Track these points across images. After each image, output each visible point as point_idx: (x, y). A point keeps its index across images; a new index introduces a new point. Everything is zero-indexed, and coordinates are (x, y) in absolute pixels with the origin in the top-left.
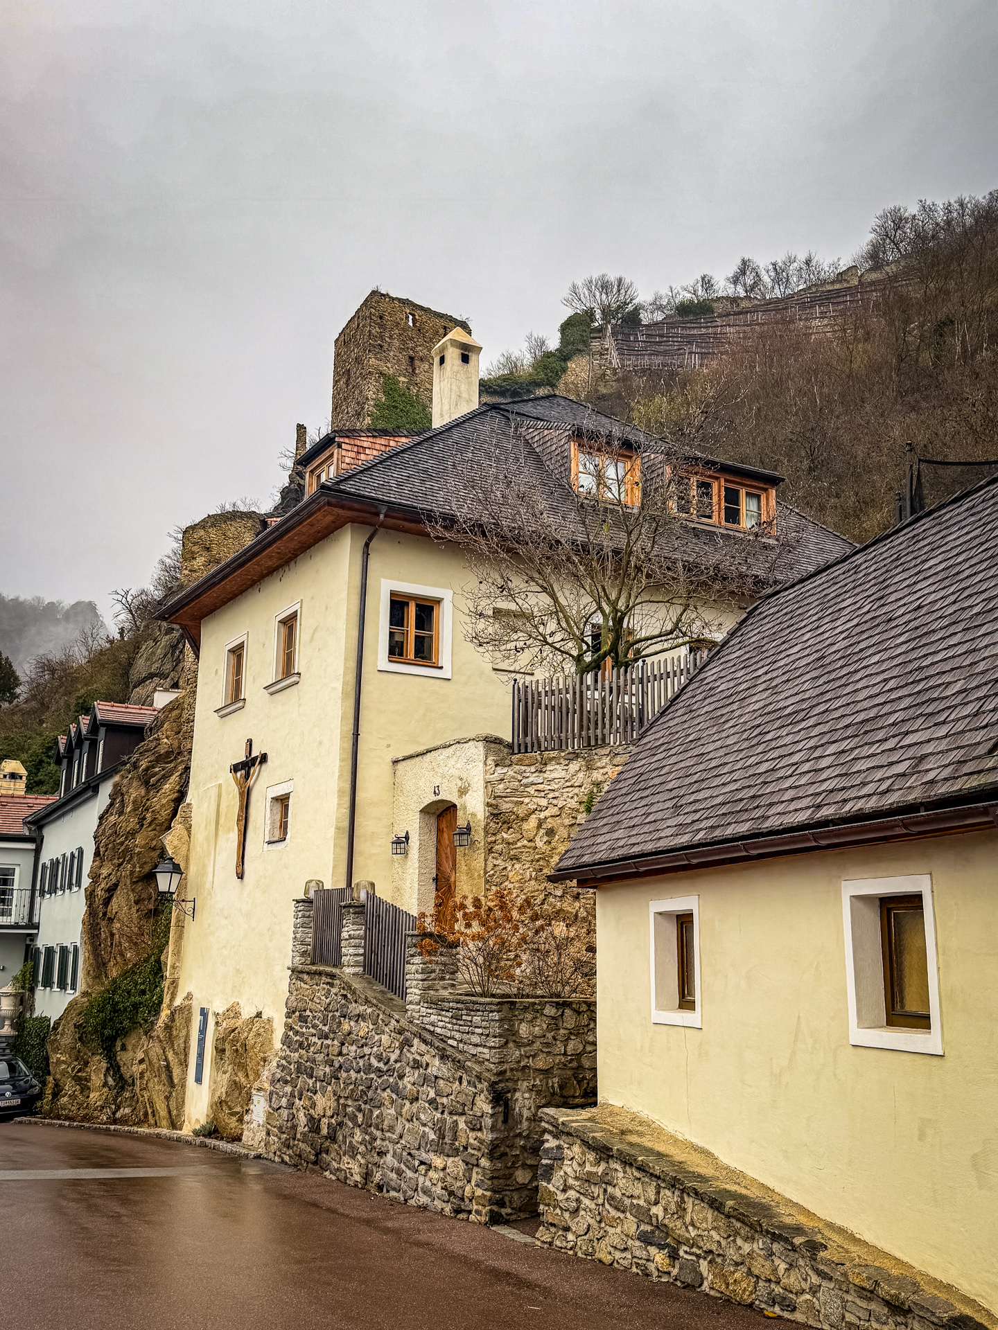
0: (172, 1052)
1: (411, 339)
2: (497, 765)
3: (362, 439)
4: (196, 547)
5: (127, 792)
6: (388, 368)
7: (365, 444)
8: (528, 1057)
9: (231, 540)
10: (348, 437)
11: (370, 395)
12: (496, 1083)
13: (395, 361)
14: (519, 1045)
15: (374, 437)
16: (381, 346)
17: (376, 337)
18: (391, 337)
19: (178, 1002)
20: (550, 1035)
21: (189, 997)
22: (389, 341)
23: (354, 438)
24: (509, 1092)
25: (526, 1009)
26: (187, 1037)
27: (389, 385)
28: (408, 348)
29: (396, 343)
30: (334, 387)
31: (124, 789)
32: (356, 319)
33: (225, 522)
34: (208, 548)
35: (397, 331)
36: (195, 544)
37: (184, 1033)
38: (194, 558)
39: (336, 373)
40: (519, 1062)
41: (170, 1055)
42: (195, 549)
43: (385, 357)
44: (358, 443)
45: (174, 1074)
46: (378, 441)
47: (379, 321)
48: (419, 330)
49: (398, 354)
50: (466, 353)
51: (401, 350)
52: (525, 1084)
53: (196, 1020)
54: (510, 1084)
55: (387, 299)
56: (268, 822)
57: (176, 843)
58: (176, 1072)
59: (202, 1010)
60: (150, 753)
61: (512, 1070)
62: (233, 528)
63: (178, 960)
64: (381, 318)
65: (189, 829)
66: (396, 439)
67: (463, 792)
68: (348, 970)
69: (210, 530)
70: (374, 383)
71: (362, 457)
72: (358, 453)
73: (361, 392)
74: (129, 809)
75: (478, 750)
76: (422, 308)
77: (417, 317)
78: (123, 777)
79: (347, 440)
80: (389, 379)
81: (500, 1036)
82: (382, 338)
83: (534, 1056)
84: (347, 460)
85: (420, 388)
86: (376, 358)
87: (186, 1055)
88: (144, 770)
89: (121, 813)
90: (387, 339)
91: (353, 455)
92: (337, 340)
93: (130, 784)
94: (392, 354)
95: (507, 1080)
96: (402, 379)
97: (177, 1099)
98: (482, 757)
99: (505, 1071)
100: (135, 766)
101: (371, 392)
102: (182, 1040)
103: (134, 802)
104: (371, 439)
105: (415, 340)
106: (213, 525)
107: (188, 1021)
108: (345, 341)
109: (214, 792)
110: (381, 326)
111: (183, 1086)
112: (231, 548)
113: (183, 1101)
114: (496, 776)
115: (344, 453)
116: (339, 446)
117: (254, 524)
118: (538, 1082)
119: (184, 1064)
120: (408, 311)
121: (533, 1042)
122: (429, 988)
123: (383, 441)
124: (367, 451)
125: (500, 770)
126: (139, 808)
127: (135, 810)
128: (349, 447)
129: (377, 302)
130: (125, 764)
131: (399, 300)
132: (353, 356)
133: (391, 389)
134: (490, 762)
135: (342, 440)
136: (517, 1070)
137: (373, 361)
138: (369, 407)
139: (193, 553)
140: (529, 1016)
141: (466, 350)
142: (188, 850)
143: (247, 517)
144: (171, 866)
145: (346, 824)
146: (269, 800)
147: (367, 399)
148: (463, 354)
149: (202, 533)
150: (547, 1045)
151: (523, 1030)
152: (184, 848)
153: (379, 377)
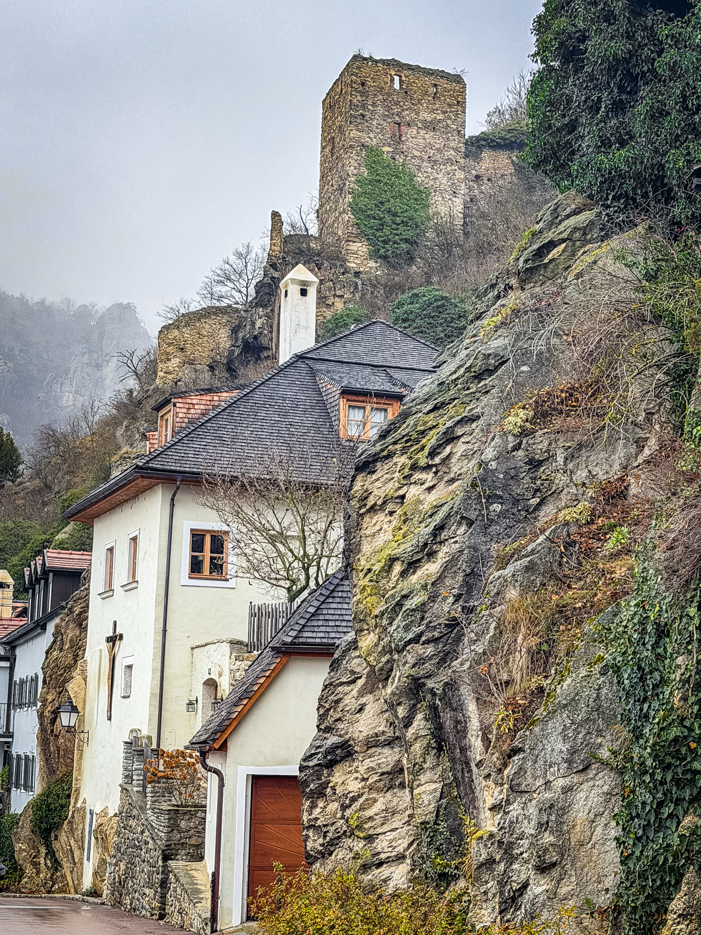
0: (73, 840)
1: (397, 103)
2: (236, 660)
3: (192, 397)
4: (171, 348)
5: (65, 633)
6: (371, 139)
7: (194, 402)
8: (186, 838)
9: (206, 339)
10: (181, 397)
11: (351, 170)
12: (165, 850)
13: (378, 131)
14: (180, 832)
15: (201, 395)
16: (363, 116)
17: (357, 106)
18: (374, 104)
19: (79, 805)
20: (200, 827)
21: (84, 802)
22: (372, 109)
23: (186, 397)
24: (173, 855)
25: (185, 814)
26: (83, 829)
27: (372, 156)
28: (393, 114)
29: (380, 110)
30: (321, 152)
31: (63, 631)
32: (340, 83)
33: (199, 320)
34: (182, 349)
35: (381, 97)
36: (169, 344)
37: (81, 826)
38: (169, 360)
39: (324, 139)
40: (180, 840)
41: (72, 842)
42: (170, 349)
43: (368, 127)
44: (189, 401)
45: (75, 856)
46: (204, 397)
47: (361, 88)
48: (406, 93)
49: (382, 122)
50: (305, 288)
51: (385, 117)
52: (184, 851)
53: (88, 816)
54: (174, 851)
55: (370, 63)
56: (123, 683)
57: (76, 689)
58: (77, 853)
59: (91, 810)
60: (82, 601)
61: (175, 844)
62: (207, 326)
63: (80, 775)
64: (363, 84)
65: (85, 679)
66: (219, 394)
67: (220, 675)
68: (135, 789)
69: (184, 330)
70: (356, 157)
71: (192, 411)
72: (189, 409)
73: (343, 166)
74: (67, 647)
75: (226, 648)
76: (410, 67)
77: (404, 78)
78: (62, 620)
79: (180, 400)
80: (372, 151)
81: (168, 827)
82: (364, 107)
83: (190, 838)
84: (181, 415)
85: (406, 156)
86: (357, 130)
87: (83, 842)
88: (77, 615)
89: (61, 650)
90: (370, 107)
91: (185, 410)
92: (324, 101)
93: (67, 625)
94: (375, 122)
95: (172, 849)
96: (386, 149)
97: (78, 873)
98: (228, 654)
99: (171, 845)
100: (71, 611)
101: (352, 168)
102: (80, 832)
103: (71, 640)
104: (199, 397)
105: (402, 104)
106: (187, 325)
107: (84, 818)
108: (331, 104)
109: (98, 653)
110: (362, 94)
111: (82, 864)
112: (205, 347)
113: (82, 874)
114: (235, 667)
115: (178, 410)
116: (175, 405)
117: (229, 319)
118: (191, 851)
119: (82, 848)
120: (393, 73)
121: (189, 831)
122: (155, 801)
123: (208, 398)
124: (196, 407)
125: (238, 663)
126: (74, 646)
127: (71, 647)
128: (182, 405)
129: (358, 68)
130: (63, 608)
131: (383, 62)
132: (337, 124)
133: (374, 161)
134: (233, 657)
135: (176, 400)
136: (178, 844)
137: (354, 133)
138: (351, 183)
139: (168, 354)
140: (187, 817)
141: (304, 286)
142: (85, 695)
143: (222, 313)
144: (70, 707)
145: (158, 691)
146: (124, 667)
147: (348, 175)
148: (302, 290)
149: (176, 332)
150: (198, 832)
151: (183, 824)
152: (83, 693)
153: (361, 150)
